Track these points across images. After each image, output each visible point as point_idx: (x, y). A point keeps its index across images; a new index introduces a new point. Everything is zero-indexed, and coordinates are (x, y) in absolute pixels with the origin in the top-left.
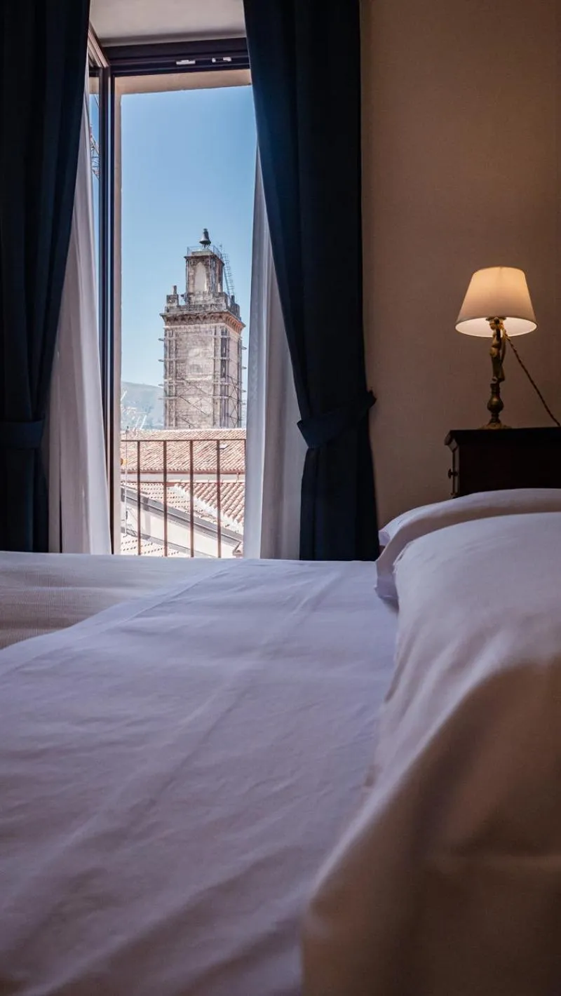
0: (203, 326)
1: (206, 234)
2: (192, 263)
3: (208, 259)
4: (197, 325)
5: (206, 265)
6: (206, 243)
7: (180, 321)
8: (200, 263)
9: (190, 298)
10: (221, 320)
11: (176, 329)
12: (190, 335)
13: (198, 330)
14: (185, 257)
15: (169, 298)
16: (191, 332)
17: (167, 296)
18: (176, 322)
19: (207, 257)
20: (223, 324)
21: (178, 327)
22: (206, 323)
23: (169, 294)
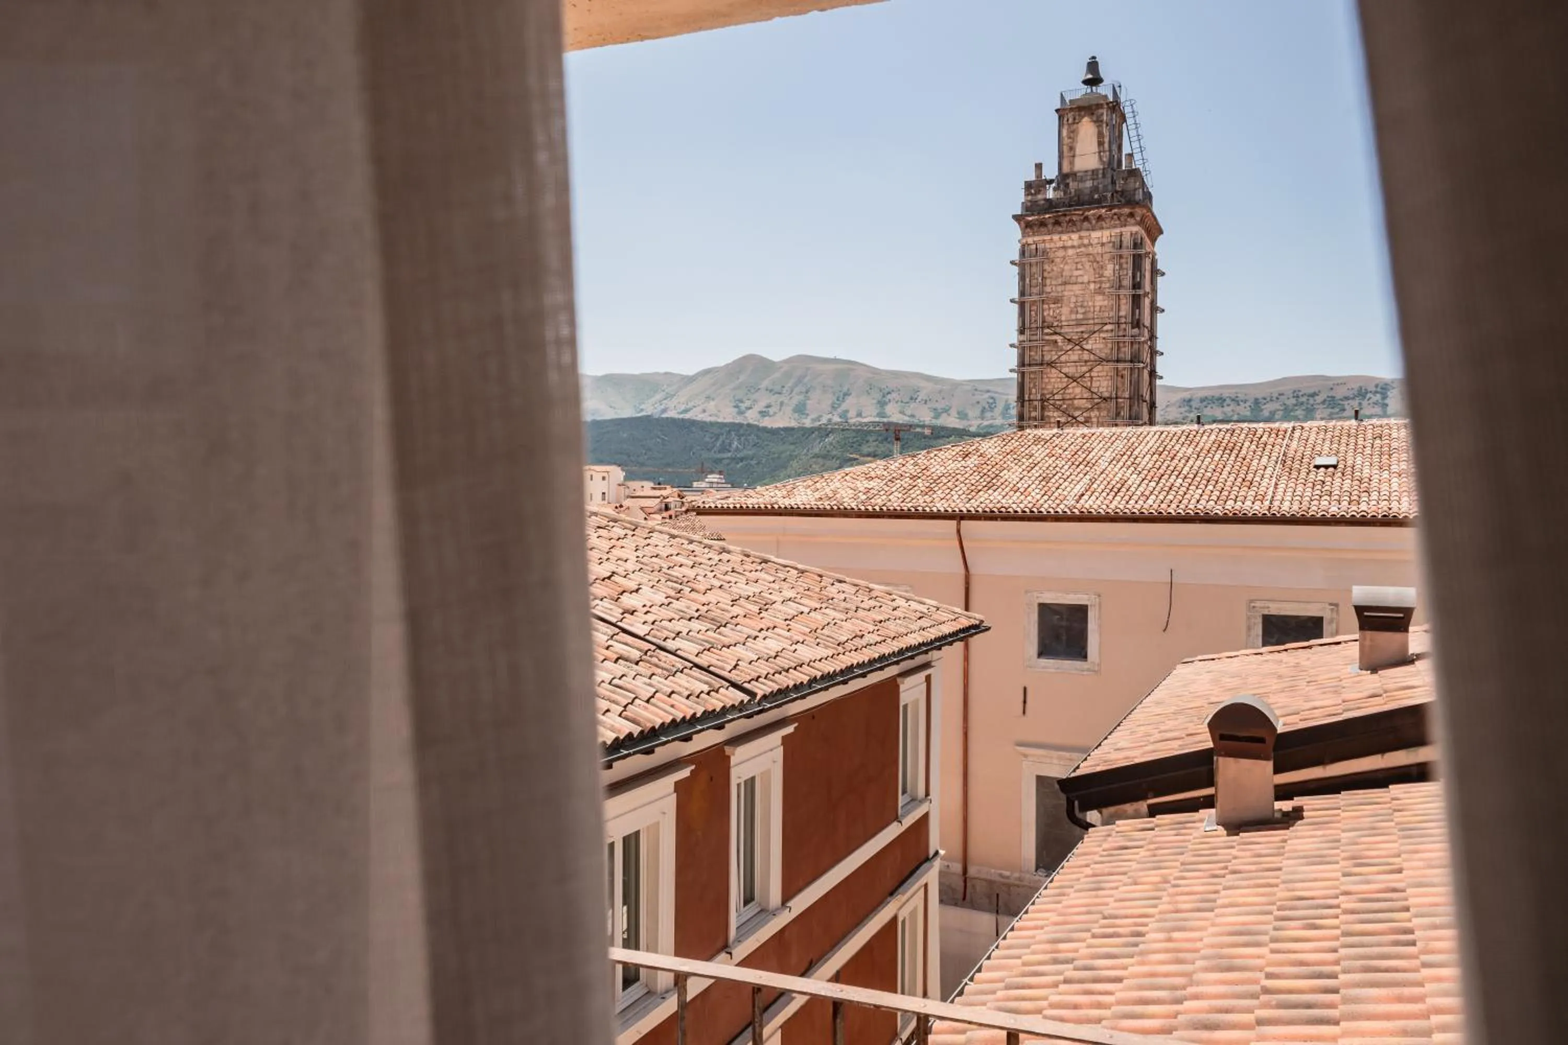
0: (1095, 235)
1: (1093, 66)
2: (1071, 121)
3: (1100, 111)
4: (1083, 233)
5: (1098, 122)
6: (1094, 81)
7: (1050, 227)
8: (1086, 120)
9: (1067, 185)
10: (1132, 221)
11: (1044, 241)
12: (1070, 252)
13: (1086, 241)
14: (1057, 111)
15: (1028, 186)
16: (1073, 247)
17: (1026, 182)
18: (1042, 229)
19: (1099, 106)
20: (1135, 229)
21: (1047, 238)
22: (1102, 228)
23: (1028, 180)
